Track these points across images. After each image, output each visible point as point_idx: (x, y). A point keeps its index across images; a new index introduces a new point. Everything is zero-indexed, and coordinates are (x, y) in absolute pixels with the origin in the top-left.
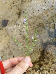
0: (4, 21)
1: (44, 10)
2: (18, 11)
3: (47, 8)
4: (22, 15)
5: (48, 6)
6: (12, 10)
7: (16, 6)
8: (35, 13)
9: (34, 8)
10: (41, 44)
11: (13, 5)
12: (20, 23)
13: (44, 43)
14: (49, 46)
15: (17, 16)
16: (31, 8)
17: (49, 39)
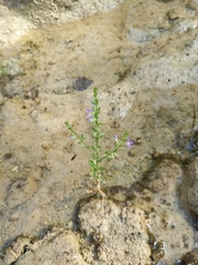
0: (84, 78)
1: (183, 83)
2: (122, 70)
3: (192, 82)
4: (128, 79)
5: (194, 79)
6: (109, 64)
7: (122, 58)
8: (159, 84)
9: (161, 72)
10: (149, 156)
11: (116, 53)
12: (118, 93)
13: (156, 155)
14: (167, 161)
15: (117, 78)
16: (153, 71)
17: (174, 152)
